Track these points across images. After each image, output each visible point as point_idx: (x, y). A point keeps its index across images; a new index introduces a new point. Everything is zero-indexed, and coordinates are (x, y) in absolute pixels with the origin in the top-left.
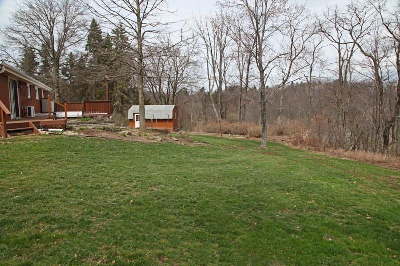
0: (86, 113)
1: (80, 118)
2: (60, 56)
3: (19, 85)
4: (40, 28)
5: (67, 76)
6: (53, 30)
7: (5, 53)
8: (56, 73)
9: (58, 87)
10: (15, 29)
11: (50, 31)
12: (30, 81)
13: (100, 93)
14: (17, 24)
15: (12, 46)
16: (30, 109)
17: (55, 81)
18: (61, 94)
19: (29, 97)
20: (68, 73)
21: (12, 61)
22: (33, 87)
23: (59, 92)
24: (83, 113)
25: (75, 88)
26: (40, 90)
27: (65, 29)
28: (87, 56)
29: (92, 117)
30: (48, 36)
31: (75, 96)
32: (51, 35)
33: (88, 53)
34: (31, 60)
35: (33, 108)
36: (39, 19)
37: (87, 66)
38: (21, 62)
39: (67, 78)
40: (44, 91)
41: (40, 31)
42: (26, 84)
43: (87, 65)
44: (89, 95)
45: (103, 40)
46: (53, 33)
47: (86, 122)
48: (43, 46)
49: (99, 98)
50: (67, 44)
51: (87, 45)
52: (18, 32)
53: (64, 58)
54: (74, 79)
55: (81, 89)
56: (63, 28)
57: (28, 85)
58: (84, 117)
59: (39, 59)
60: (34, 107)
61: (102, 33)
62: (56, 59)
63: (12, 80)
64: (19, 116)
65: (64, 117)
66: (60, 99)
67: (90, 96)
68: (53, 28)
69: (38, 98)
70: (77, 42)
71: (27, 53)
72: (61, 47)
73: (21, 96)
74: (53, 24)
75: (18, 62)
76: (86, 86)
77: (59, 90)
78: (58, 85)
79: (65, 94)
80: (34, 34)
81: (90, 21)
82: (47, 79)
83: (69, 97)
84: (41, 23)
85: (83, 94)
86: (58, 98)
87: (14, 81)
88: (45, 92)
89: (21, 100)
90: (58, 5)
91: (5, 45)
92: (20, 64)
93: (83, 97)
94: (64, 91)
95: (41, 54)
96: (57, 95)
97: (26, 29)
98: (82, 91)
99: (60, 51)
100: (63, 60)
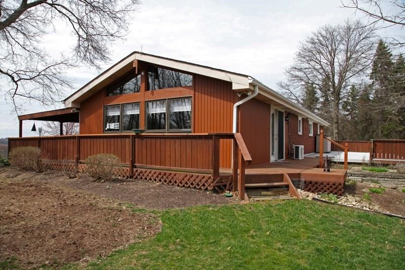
0: (376, 157)
1: (366, 164)
2: (340, 89)
3: (286, 117)
4: (320, 62)
5: (348, 110)
6: (334, 62)
7: (287, 91)
8: (335, 108)
9: (337, 123)
10: (297, 67)
11: (331, 64)
12: (302, 113)
13: (389, 128)
14: (299, 62)
15: (295, 84)
16: (297, 148)
17: (333, 115)
18: (341, 131)
19: (300, 133)
20: (349, 108)
21: (293, 98)
22: (305, 120)
23: (338, 129)
24: (372, 157)
25: (356, 123)
26: (315, 124)
27: (347, 58)
28: (371, 86)
29: (386, 165)
30: (328, 68)
31: (356, 133)
32: (332, 67)
33: (373, 82)
34: (311, 96)
35: (301, 147)
36: (320, 53)
37: (371, 99)
38: (302, 100)
39: (347, 113)
40: (320, 126)
41: (321, 65)
42: (297, 117)
43: (371, 97)
44: (374, 131)
45: (393, 63)
46: (333, 64)
47: (377, 173)
48: (324, 80)
49: (386, 136)
50: (348, 74)
51: (372, 73)
52: (300, 70)
53: (344, 92)
54: (355, 113)
55: (364, 125)
56: (345, 58)
57: (300, 118)
58: (373, 164)
59: (319, 94)
60: (303, 146)
61: (391, 55)
62: (337, 93)
63: (276, 110)
64: (283, 158)
65: (343, 161)
66: (339, 136)
67: (375, 133)
68: (334, 59)
69: (311, 135)
70: (361, 70)
71: (308, 90)
72: (342, 78)
73: (288, 131)
74: (334, 54)
75: (300, 99)
76: (370, 121)
77: (338, 126)
78: (338, 121)
79: (345, 130)
80: (315, 69)
81: (376, 43)
82: (326, 114)
83: (349, 134)
84: (322, 56)
85: (366, 130)
86: (337, 135)
87: (279, 111)
88: (322, 127)
89: (289, 137)
90: (339, 33)
91: (288, 84)
92: (302, 101)
93: (365, 134)
94: (343, 128)
95: (320, 89)
96: (335, 131)
97: (307, 66)
98: (365, 126)
99: (340, 83)
100: (343, 93)
